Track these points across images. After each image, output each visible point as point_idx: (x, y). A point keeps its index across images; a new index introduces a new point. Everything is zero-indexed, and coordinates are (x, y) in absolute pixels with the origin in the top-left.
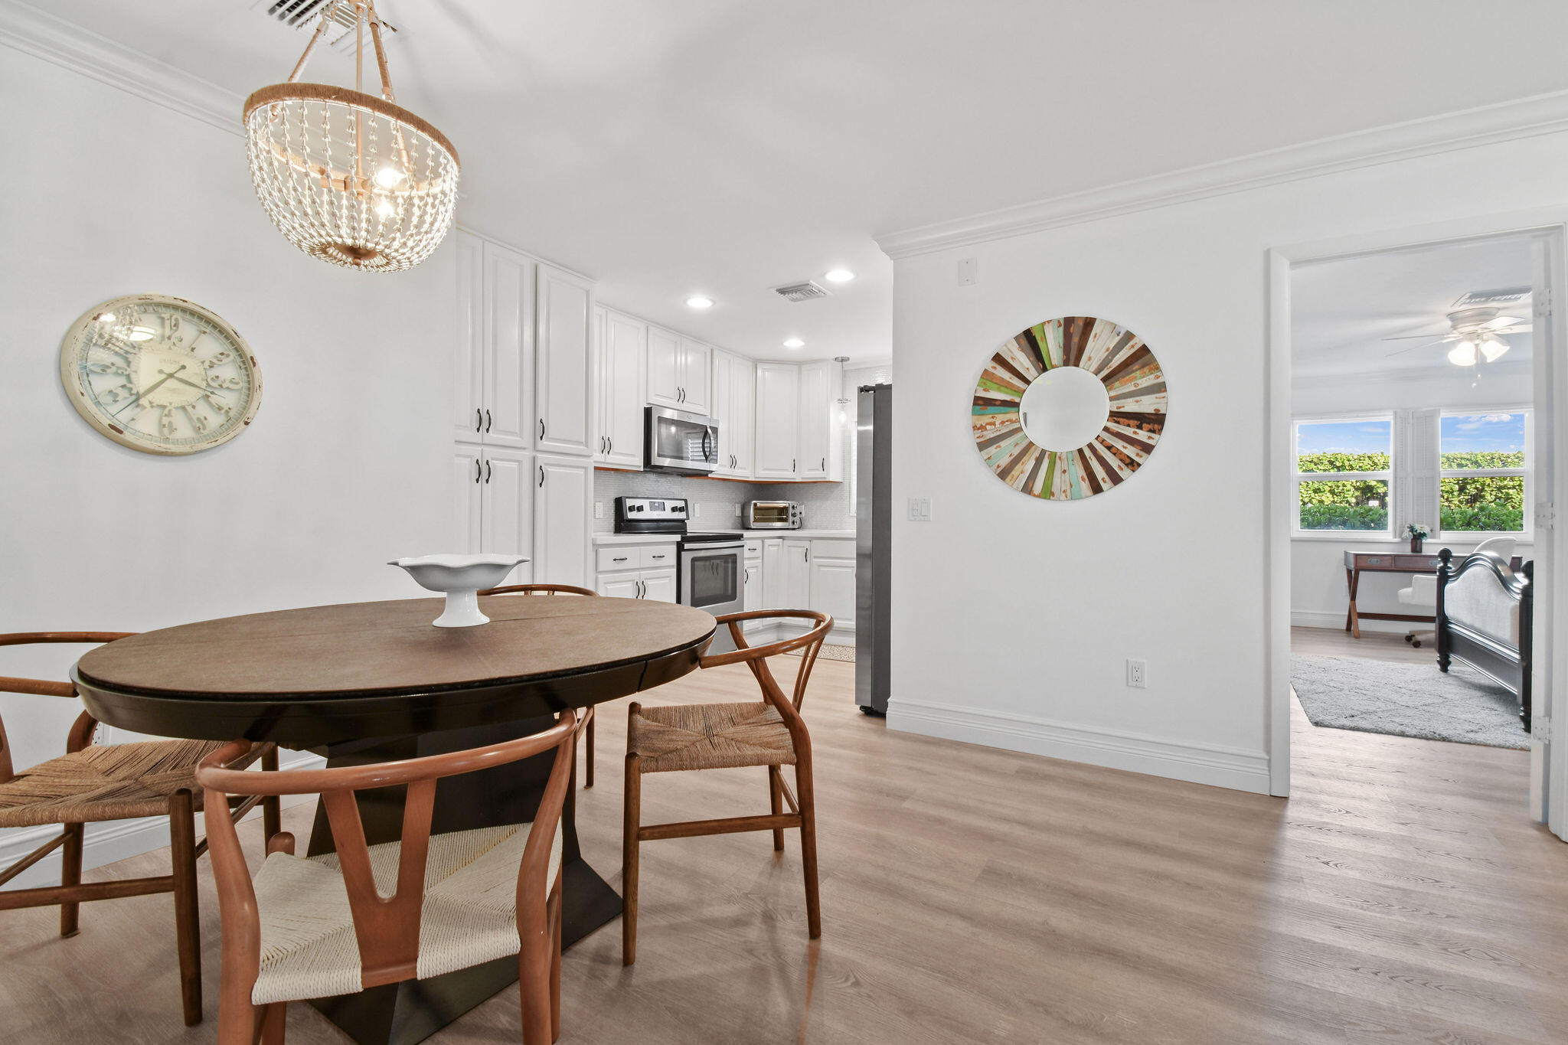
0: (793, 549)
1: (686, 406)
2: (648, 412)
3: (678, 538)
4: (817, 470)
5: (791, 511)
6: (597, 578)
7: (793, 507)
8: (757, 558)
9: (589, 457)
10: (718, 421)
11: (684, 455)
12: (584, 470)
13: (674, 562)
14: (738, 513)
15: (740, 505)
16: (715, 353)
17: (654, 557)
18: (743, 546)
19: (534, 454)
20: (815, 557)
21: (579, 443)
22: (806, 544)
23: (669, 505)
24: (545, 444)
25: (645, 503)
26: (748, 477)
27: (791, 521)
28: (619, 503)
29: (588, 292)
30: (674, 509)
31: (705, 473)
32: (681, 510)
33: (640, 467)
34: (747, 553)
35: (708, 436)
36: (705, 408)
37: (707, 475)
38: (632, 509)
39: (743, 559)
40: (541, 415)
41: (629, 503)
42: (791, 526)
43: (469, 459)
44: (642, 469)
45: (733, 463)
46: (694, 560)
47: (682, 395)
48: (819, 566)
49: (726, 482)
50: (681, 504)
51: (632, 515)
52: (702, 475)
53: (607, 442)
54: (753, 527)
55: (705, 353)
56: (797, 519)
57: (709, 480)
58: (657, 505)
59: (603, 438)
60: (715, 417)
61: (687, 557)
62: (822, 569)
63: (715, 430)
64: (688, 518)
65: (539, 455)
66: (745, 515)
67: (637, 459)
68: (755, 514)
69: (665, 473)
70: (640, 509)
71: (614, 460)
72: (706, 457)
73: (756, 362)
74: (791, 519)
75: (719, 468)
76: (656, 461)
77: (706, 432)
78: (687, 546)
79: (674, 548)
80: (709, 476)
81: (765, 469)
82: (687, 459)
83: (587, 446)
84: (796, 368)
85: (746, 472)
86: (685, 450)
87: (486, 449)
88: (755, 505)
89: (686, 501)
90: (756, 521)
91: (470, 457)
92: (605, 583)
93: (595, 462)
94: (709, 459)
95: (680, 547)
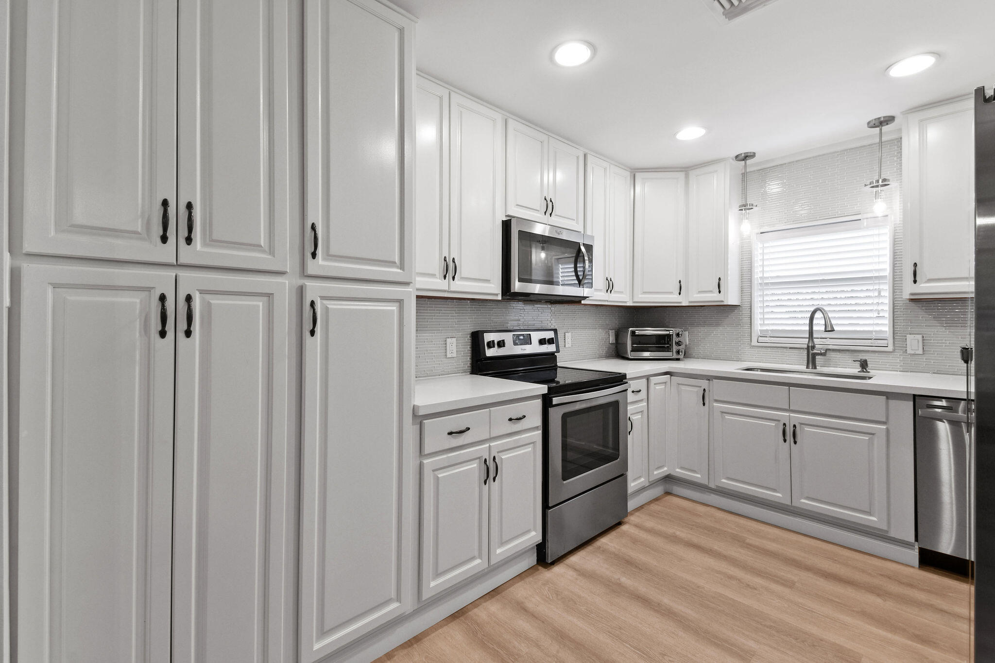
0: (683, 388)
1: (555, 220)
2: (506, 226)
3: (543, 389)
4: (711, 292)
5: (675, 339)
6: (421, 466)
7: (678, 335)
8: (642, 400)
9: (407, 284)
10: (592, 237)
11: (555, 280)
12: (397, 304)
13: (538, 422)
14: (612, 339)
15: (614, 331)
16: (589, 157)
17: (510, 420)
18: (626, 390)
19: (301, 282)
20: (716, 401)
21: (392, 263)
22: (704, 384)
23: (536, 336)
24: (320, 264)
25: (508, 337)
26: (626, 302)
27: (674, 351)
28: (476, 338)
29: (401, 31)
30: (542, 342)
31: (577, 299)
32: (551, 341)
33: (497, 295)
34: (631, 397)
35: (581, 255)
36: (577, 223)
37: (580, 302)
38: (491, 345)
39: (626, 404)
40: (315, 215)
41: (488, 337)
42: (675, 356)
43: (144, 294)
44: (500, 298)
45: (610, 287)
46: (565, 417)
47: (549, 207)
48: (722, 412)
49: (599, 308)
50: (550, 335)
51: (490, 353)
52: (575, 301)
53: (451, 265)
54: (630, 357)
55: (578, 158)
56: (682, 348)
57: (582, 306)
58: (522, 337)
59: (445, 260)
60: (589, 233)
61: (555, 415)
62: (728, 417)
63: (589, 248)
64: (558, 351)
65: (310, 284)
66: (620, 341)
67: (493, 286)
68: (633, 344)
69: (531, 301)
70: (501, 344)
71: (461, 287)
72: (580, 281)
73: (634, 172)
74: (675, 348)
75: (595, 294)
76: (517, 286)
77: (579, 250)
78: (555, 400)
79: (539, 403)
80: (583, 302)
81: (645, 293)
82: (557, 284)
83: (402, 267)
84: (682, 175)
85: (623, 297)
86: (555, 276)
87: (183, 274)
88: (633, 333)
89: (555, 331)
90: (634, 350)
91: (149, 289)
92: (434, 471)
93: (418, 290)
94: (582, 283)
95: (547, 402)
